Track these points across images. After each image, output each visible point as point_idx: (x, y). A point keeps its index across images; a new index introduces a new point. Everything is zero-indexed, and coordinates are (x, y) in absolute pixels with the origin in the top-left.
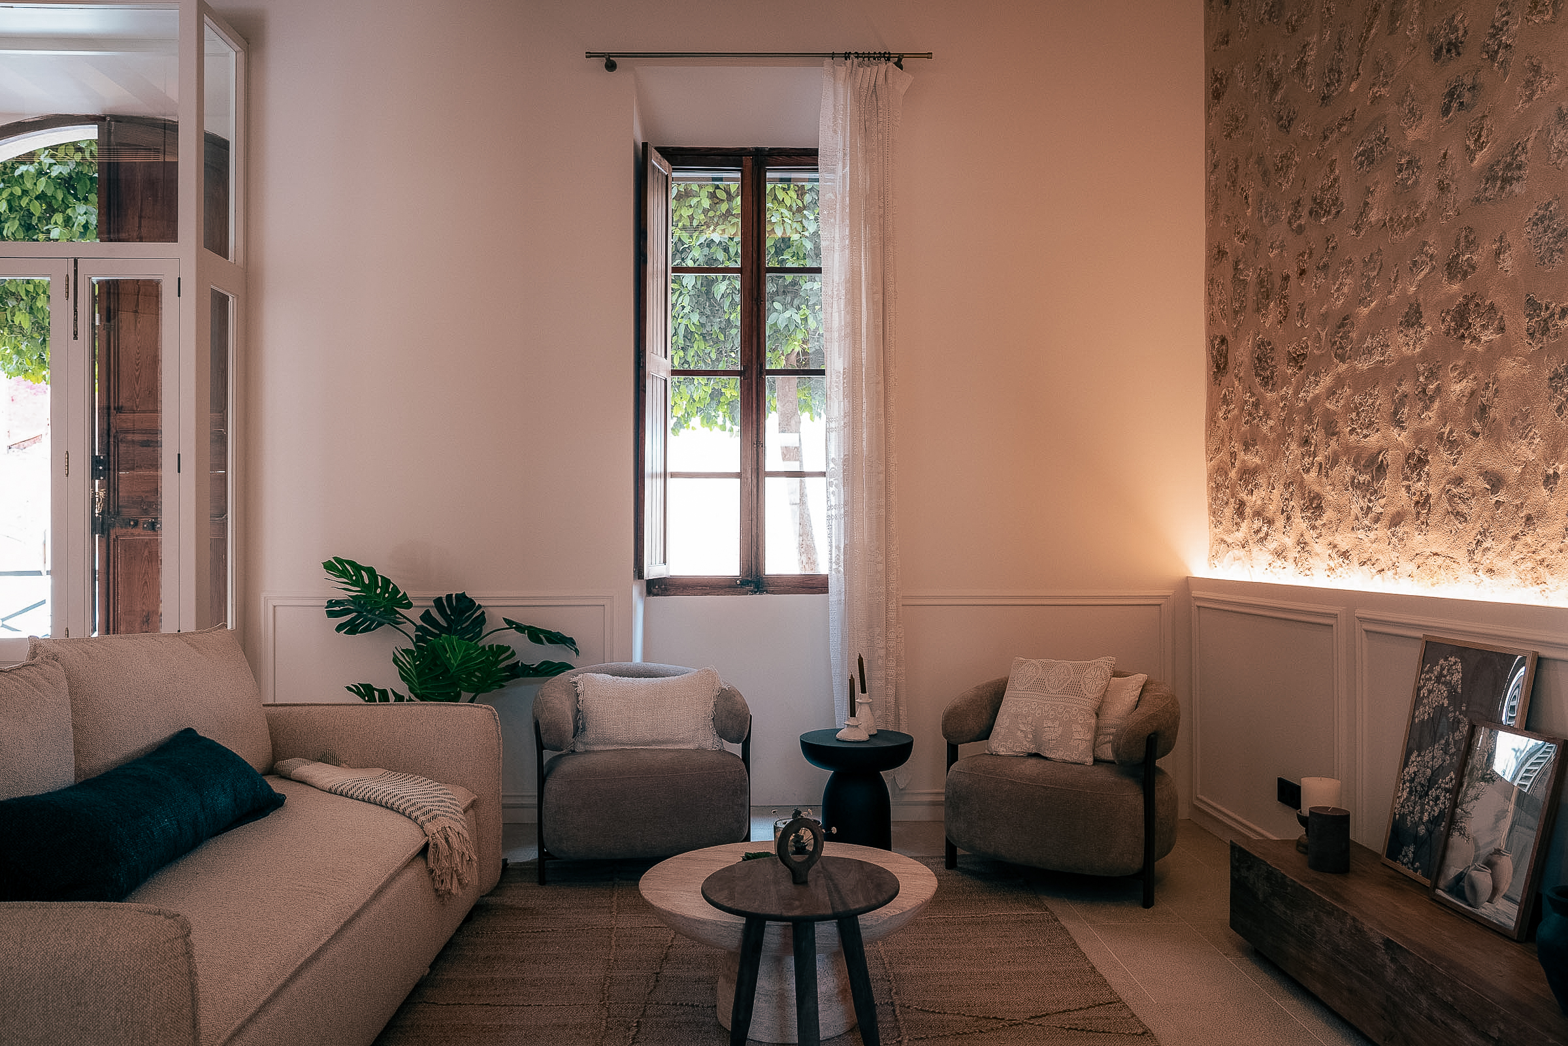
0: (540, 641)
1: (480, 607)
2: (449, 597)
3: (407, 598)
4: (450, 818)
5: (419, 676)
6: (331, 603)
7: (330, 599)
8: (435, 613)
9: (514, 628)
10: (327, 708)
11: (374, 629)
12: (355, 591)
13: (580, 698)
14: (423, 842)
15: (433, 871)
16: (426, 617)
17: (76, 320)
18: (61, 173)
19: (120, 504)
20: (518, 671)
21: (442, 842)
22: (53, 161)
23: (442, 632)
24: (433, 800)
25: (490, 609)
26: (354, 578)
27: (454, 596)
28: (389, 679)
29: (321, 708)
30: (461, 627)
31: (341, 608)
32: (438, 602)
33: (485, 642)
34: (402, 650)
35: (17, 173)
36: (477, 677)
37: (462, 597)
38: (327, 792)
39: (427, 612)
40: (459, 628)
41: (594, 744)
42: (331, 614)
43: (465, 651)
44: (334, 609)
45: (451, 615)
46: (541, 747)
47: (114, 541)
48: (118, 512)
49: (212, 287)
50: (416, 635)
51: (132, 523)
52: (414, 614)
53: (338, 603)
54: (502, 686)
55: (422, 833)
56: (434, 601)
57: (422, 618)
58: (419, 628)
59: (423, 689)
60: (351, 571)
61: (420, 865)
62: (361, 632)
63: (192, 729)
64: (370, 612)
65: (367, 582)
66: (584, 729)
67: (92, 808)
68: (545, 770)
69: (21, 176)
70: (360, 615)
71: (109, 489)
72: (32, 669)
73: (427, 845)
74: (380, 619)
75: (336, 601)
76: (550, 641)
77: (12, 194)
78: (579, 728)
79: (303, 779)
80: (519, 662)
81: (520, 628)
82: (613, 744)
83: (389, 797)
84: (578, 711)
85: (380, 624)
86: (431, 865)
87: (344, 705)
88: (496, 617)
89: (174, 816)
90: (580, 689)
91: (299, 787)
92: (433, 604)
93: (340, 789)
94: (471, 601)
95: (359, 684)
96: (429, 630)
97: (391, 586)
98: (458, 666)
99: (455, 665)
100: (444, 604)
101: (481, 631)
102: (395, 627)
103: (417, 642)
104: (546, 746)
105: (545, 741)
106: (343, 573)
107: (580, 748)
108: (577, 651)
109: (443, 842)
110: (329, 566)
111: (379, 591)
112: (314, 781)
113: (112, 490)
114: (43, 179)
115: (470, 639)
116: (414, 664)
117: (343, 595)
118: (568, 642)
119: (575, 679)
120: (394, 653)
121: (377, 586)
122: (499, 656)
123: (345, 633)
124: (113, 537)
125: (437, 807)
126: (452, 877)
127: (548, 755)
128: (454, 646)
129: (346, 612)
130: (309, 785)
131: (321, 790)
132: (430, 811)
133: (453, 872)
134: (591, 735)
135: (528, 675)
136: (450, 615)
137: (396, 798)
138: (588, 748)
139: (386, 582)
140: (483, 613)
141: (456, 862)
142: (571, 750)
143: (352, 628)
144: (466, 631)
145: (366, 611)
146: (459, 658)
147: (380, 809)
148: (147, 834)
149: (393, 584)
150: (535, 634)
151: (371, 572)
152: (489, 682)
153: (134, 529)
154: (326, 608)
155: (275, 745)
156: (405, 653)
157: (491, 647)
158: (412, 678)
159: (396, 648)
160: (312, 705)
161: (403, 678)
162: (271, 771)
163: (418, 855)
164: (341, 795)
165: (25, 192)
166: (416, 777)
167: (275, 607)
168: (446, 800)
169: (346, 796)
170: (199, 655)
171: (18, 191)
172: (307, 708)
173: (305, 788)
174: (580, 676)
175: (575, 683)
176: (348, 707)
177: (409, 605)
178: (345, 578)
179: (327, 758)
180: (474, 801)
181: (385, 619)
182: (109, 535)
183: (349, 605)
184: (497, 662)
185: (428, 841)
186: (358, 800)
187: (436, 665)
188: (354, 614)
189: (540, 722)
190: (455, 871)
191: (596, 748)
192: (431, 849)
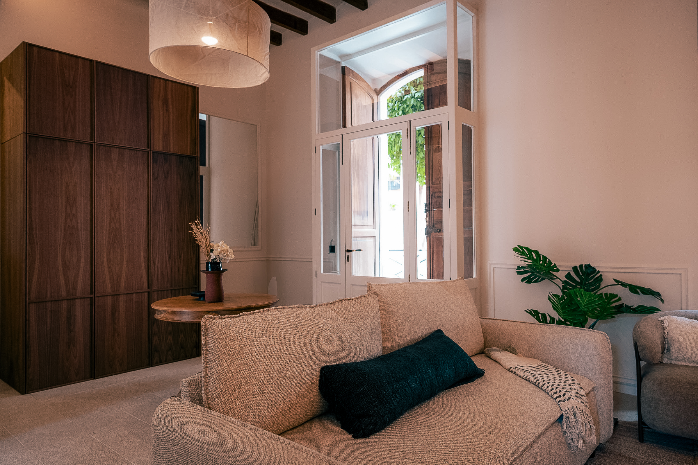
0: (637, 293)
1: (599, 272)
2: (581, 266)
3: (556, 267)
4: (577, 401)
5: (563, 308)
6: (519, 268)
7: (519, 265)
8: (573, 274)
9: (620, 285)
10: (511, 323)
11: (540, 281)
12: (529, 262)
13: (666, 331)
14: (559, 415)
15: (566, 433)
16: (568, 276)
17: (410, 146)
18: (418, 96)
19: (434, 223)
20: (623, 309)
21: (571, 416)
22: (416, 92)
23: (577, 285)
24: (566, 387)
25: (605, 273)
26: (528, 256)
27: (584, 266)
28: (546, 309)
29: (508, 322)
30: (588, 283)
31: (524, 270)
32: (575, 268)
33: (603, 291)
34: (552, 294)
35: (404, 99)
36: (597, 310)
37: (588, 266)
38: (508, 370)
39: (569, 274)
40: (587, 283)
41: (678, 361)
42: (519, 273)
43: (588, 298)
44: (520, 270)
45: (583, 275)
46: (638, 359)
47: (432, 238)
48: (433, 226)
49: (463, 123)
50: (563, 286)
51: (438, 231)
52: (561, 275)
53: (523, 267)
54: (613, 317)
55: (559, 408)
56: (573, 268)
57: (566, 276)
58: (565, 282)
59: (565, 316)
60: (526, 252)
61: (557, 428)
62: (533, 282)
63: (441, 330)
64: (538, 272)
65: (535, 258)
66: (669, 350)
67: (377, 373)
68: (642, 373)
69: (406, 100)
70: (533, 274)
71: (430, 216)
72: (363, 298)
73: (562, 416)
74: (543, 276)
75: (521, 266)
76: (643, 293)
77: (403, 108)
78: (666, 348)
79: (497, 360)
80: (623, 304)
81: (624, 285)
82: (691, 362)
83: (540, 381)
84: (665, 338)
85: (543, 279)
86: (565, 429)
87: (520, 322)
88: (608, 278)
89: (419, 381)
90: (666, 325)
91: (494, 364)
92: (572, 269)
93: (514, 370)
94: (594, 268)
95: (531, 309)
96: (570, 283)
97: (548, 260)
98: (585, 305)
99: (583, 305)
100: (578, 270)
101: (600, 285)
102: (551, 281)
103: (563, 289)
104: (642, 359)
105: (642, 356)
106: (523, 253)
107: (666, 361)
108: (662, 301)
109: (573, 417)
110: (515, 250)
111: (541, 262)
112: (502, 362)
113: (431, 217)
114: (413, 99)
115: (593, 290)
116: (560, 303)
117: (524, 264)
118: (656, 294)
119: (662, 319)
120: (548, 295)
121: (540, 260)
122: (611, 299)
123: (525, 282)
124: (432, 236)
125: (569, 393)
126: (578, 438)
127: (643, 363)
128: (582, 294)
129: (526, 272)
130: (500, 364)
131: (505, 368)
132: (564, 395)
133: (580, 435)
134: (674, 354)
135: (630, 312)
136: (581, 276)
137: (545, 382)
138: (672, 362)
139: (545, 258)
140: (601, 275)
141: (581, 430)
142: (660, 362)
143: (529, 280)
144: (591, 284)
145: (537, 272)
146: (585, 301)
147: (535, 388)
148: (403, 391)
149: (548, 259)
150: (634, 289)
151: (537, 252)
152: (605, 314)
153: (439, 233)
154: (516, 270)
155: (485, 339)
156: (554, 296)
157: (606, 294)
158: (559, 309)
159: (549, 293)
160: (504, 320)
161: (554, 309)
162: (482, 352)
163: (557, 421)
164: (515, 373)
165: (407, 106)
166: (558, 369)
167: (494, 268)
168: (575, 388)
169: (517, 375)
170: (448, 293)
171: (405, 106)
172: (501, 321)
173: (497, 365)
174: (666, 317)
175: (662, 321)
176: (522, 323)
177: (558, 270)
178: (523, 255)
179: (511, 350)
180: (594, 388)
181: (546, 276)
182: (430, 236)
183: (528, 269)
184: (609, 303)
185: (563, 414)
186: (523, 379)
187: (572, 304)
188: (530, 273)
189: (638, 344)
190: (581, 435)
191: (678, 363)
192: (564, 419)
